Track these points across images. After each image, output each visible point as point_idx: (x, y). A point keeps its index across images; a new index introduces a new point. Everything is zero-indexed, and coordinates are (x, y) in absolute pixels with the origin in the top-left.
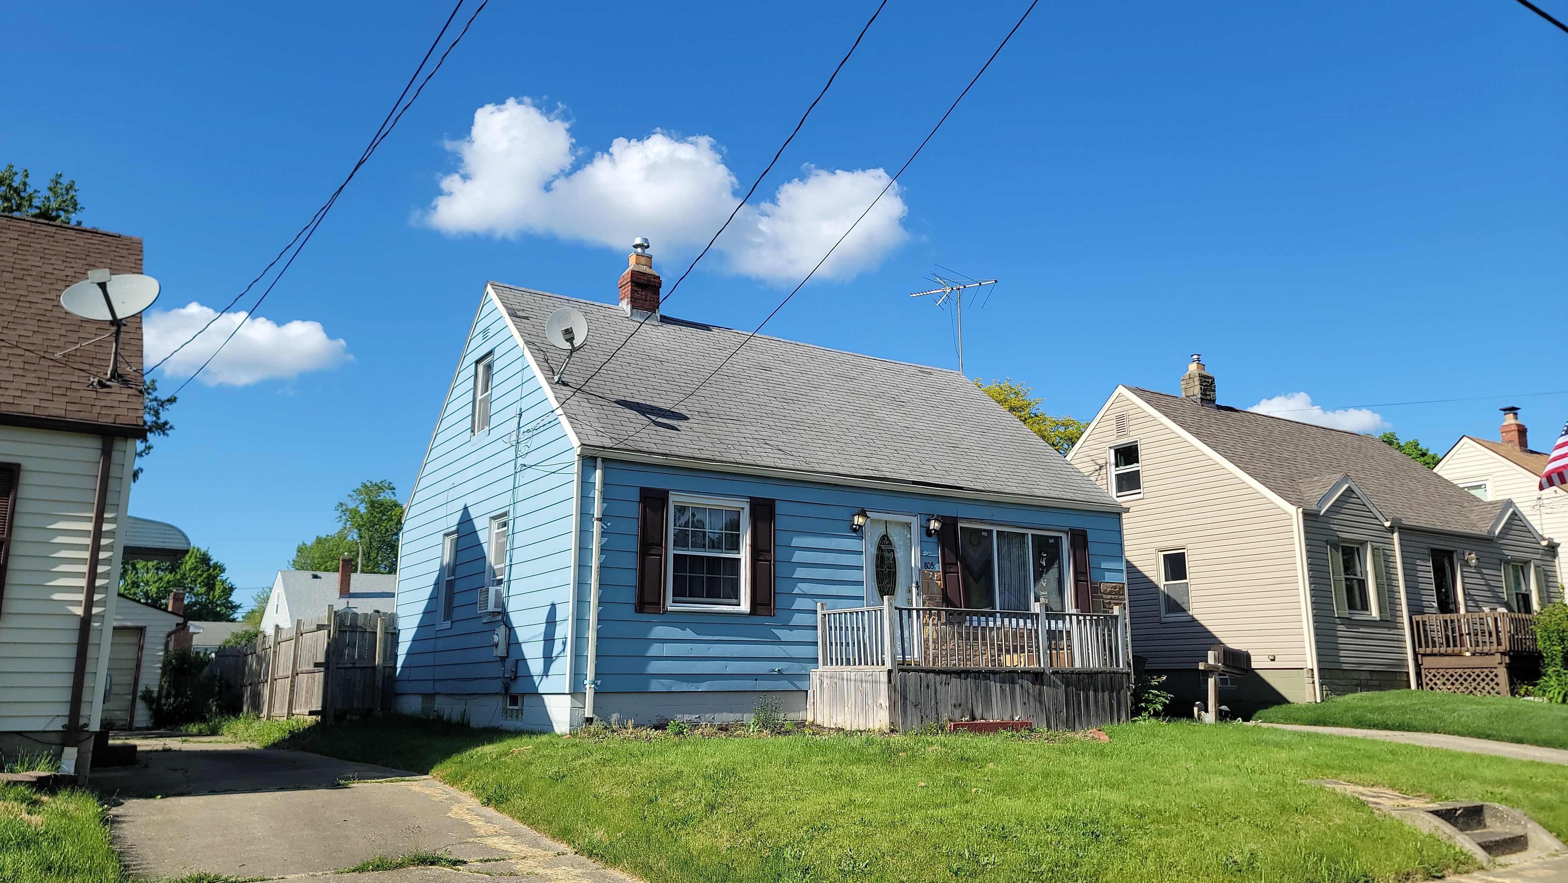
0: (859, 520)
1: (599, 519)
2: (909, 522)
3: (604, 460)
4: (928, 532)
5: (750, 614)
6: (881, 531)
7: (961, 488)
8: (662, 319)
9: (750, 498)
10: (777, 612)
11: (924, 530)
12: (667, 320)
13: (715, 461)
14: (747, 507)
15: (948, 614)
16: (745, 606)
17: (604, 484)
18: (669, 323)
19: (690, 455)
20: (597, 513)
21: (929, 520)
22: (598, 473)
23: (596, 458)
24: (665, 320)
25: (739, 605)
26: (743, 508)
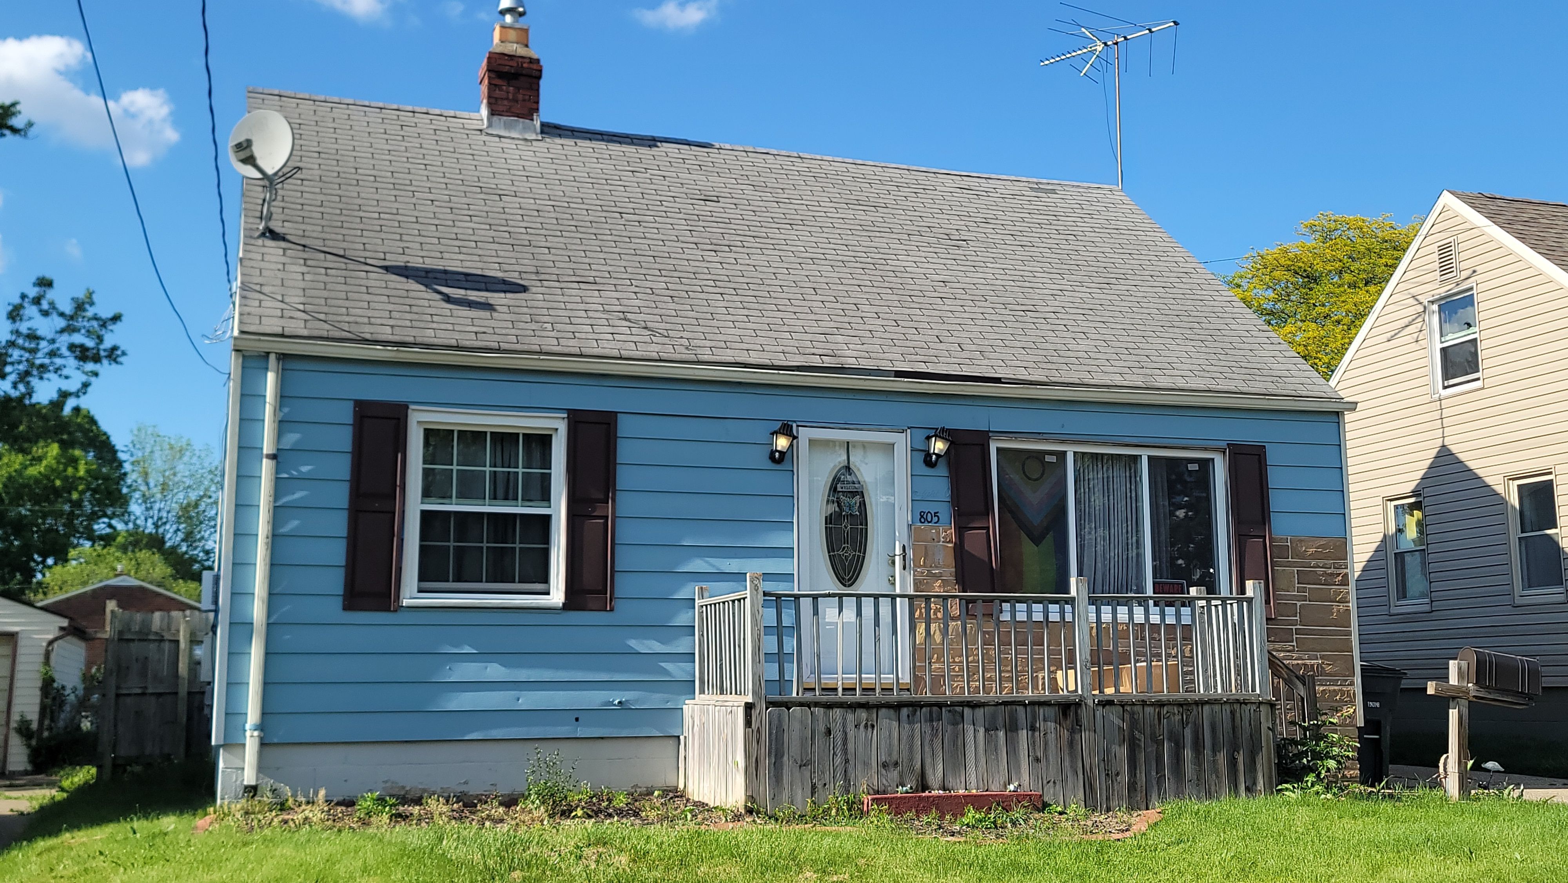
0: (782, 443)
1: (273, 457)
2: (891, 441)
3: (283, 357)
4: (929, 461)
5: (567, 606)
6: (838, 459)
7: (998, 380)
8: (546, 129)
9: (569, 411)
10: (617, 604)
11: (921, 457)
12: (558, 131)
13: (498, 350)
14: (562, 427)
15: (964, 602)
16: (557, 596)
17: (283, 397)
18: (560, 136)
19: (453, 342)
20: (267, 447)
21: (928, 438)
22: (271, 377)
23: (268, 353)
24: (550, 130)
25: (548, 594)
26: (557, 429)
